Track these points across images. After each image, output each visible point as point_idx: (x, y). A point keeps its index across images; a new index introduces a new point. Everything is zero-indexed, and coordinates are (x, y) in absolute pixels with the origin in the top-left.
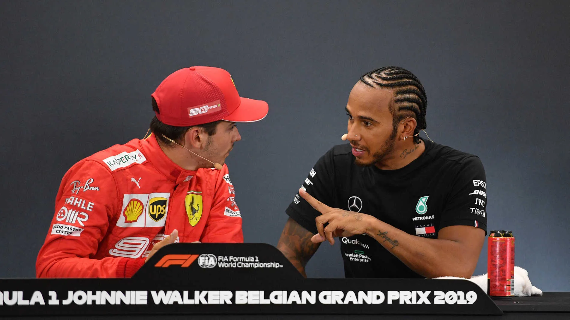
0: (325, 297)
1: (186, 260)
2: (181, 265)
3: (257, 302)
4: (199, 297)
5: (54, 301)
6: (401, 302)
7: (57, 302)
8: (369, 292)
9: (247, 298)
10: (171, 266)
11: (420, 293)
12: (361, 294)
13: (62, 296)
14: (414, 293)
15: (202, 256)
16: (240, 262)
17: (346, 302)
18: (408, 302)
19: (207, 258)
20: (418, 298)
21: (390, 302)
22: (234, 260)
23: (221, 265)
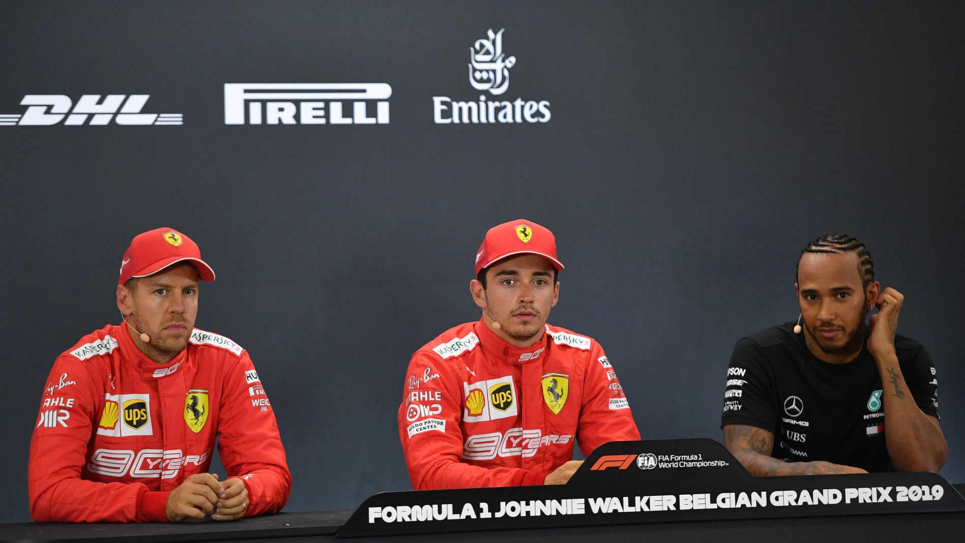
0: (777, 499)
1: (625, 461)
2: (619, 467)
3: (703, 507)
4: (640, 504)
5: (486, 514)
6: (861, 501)
7: (489, 515)
8: (825, 491)
9: (691, 503)
10: (608, 469)
11: (881, 489)
12: (816, 493)
13: (494, 508)
14: (874, 489)
15: (640, 457)
16: (682, 461)
17: (800, 503)
18: (868, 501)
19: (646, 458)
20: (879, 495)
21: (848, 501)
22: (675, 460)
23: (662, 465)
